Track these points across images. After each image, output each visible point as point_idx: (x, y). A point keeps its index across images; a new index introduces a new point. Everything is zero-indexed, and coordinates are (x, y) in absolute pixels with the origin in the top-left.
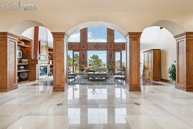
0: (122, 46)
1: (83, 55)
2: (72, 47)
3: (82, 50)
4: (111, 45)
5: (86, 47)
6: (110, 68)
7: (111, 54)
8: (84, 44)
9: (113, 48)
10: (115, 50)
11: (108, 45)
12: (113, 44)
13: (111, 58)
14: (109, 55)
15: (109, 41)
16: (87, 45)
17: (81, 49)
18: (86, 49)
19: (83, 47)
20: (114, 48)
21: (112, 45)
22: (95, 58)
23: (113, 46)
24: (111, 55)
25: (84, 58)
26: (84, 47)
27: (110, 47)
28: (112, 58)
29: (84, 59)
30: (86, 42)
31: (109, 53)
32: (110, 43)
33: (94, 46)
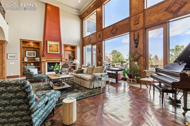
3: (98, 42)
10: (146, 28)
11: (131, 22)
12: (142, 14)
14: (133, 42)
16: (103, 33)
17: (98, 40)
20: (144, 23)
21: (139, 17)
23: (141, 19)
26: (100, 37)
27: (135, 25)
30: (102, 29)
32: (135, 16)
33: (110, 32)
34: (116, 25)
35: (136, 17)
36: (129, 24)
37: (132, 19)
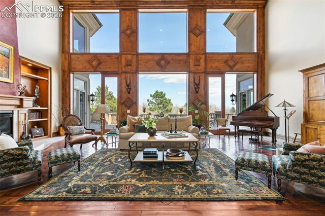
0: (226, 62)
1: (128, 86)
2: (99, 65)
3: (126, 73)
4: (198, 61)
5: (134, 64)
6: (197, 117)
7: (197, 82)
8: (129, 57)
9: (202, 68)
10: (208, 73)
11: (191, 61)
12: (203, 56)
13: (197, 92)
14: (192, 84)
15: (193, 48)
16: (138, 61)
17: (124, 69)
18: (134, 68)
19: (127, 65)
20: (206, 68)
21: (200, 58)
22: (158, 97)
23: (202, 62)
24: (197, 86)
25: (129, 93)
26: (131, 65)
27: (195, 65)
28: (201, 90)
29: (129, 96)
30: (135, 53)
31: (192, 81)
32: (195, 55)
33: (155, 62)
34: (165, 56)
35: (196, 57)
36: (187, 62)
37: (191, 57)
